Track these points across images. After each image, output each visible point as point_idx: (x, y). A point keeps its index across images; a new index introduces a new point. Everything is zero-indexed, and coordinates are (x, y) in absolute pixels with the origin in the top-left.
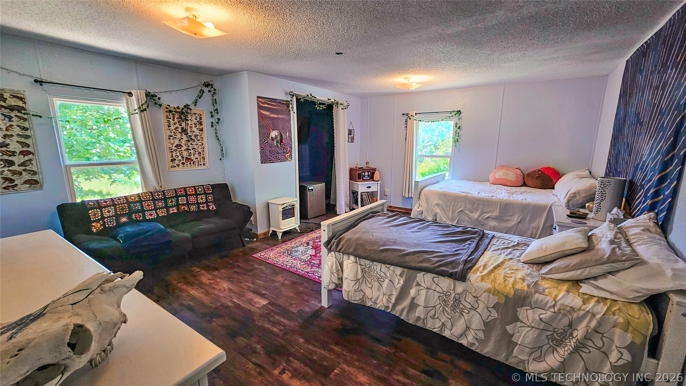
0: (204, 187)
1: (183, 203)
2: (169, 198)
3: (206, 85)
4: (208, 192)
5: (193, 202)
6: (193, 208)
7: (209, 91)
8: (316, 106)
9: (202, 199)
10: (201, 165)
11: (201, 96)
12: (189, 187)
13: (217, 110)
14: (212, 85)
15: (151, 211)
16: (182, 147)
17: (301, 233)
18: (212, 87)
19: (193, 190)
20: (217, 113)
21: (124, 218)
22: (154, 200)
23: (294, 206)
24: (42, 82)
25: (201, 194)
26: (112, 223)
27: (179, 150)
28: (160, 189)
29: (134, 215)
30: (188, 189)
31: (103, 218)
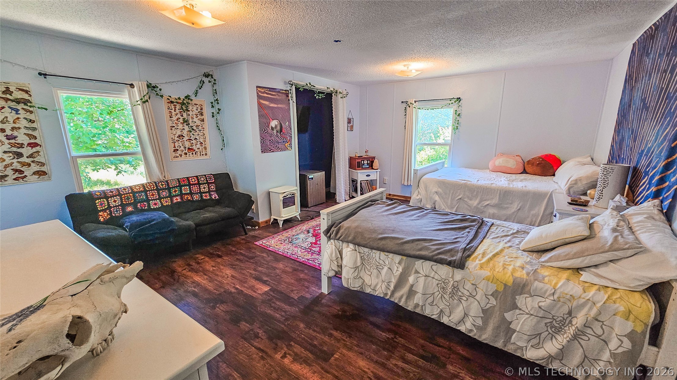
0: (206, 177)
1: (186, 192)
2: (173, 188)
3: (206, 75)
4: (211, 181)
5: (195, 191)
6: (196, 197)
7: (210, 82)
8: (315, 95)
9: (204, 188)
10: (203, 155)
11: (202, 87)
12: (192, 177)
13: (217, 100)
14: (212, 75)
15: (155, 201)
16: (184, 138)
17: (301, 221)
18: (212, 78)
19: (196, 180)
20: (218, 103)
21: (129, 208)
22: (158, 190)
23: (294, 194)
24: (45, 75)
25: (203, 184)
26: (118, 212)
27: (181, 140)
28: (164, 179)
29: (140, 204)
30: (191, 179)
31: (109, 207)
